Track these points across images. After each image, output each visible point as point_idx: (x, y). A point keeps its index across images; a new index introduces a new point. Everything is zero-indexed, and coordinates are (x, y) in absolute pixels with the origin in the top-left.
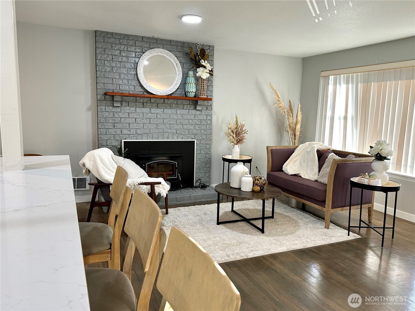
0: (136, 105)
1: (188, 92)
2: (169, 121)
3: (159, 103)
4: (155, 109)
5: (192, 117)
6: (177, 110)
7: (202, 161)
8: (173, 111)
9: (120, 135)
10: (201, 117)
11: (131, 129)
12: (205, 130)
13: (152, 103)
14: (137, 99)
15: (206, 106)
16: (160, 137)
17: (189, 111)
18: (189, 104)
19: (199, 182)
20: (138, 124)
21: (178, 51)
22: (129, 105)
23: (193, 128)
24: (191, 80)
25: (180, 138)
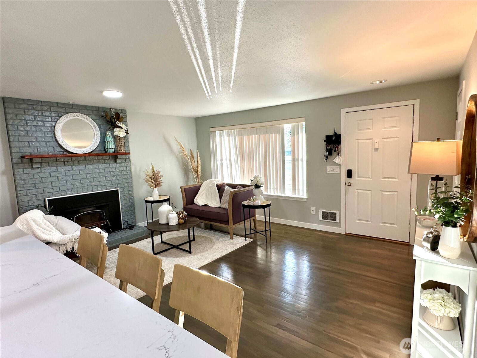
0: (57, 164)
1: (108, 148)
2: (92, 175)
3: (81, 161)
4: (77, 166)
5: (114, 169)
6: (98, 165)
7: (127, 205)
8: (95, 166)
9: (43, 194)
10: (121, 169)
11: (54, 187)
12: (126, 179)
13: (73, 161)
14: (57, 159)
15: (125, 159)
16: (85, 191)
17: (110, 164)
18: (110, 159)
19: (126, 224)
20: (61, 182)
21: (94, 115)
22: (49, 165)
23: (115, 179)
24: (110, 138)
25: (104, 189)
